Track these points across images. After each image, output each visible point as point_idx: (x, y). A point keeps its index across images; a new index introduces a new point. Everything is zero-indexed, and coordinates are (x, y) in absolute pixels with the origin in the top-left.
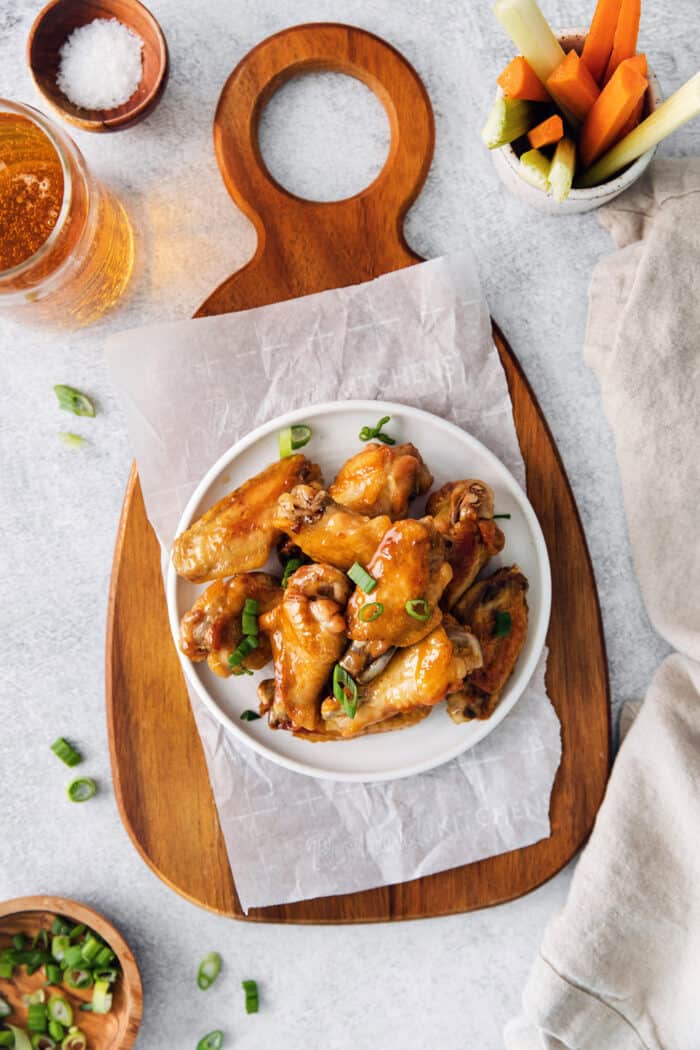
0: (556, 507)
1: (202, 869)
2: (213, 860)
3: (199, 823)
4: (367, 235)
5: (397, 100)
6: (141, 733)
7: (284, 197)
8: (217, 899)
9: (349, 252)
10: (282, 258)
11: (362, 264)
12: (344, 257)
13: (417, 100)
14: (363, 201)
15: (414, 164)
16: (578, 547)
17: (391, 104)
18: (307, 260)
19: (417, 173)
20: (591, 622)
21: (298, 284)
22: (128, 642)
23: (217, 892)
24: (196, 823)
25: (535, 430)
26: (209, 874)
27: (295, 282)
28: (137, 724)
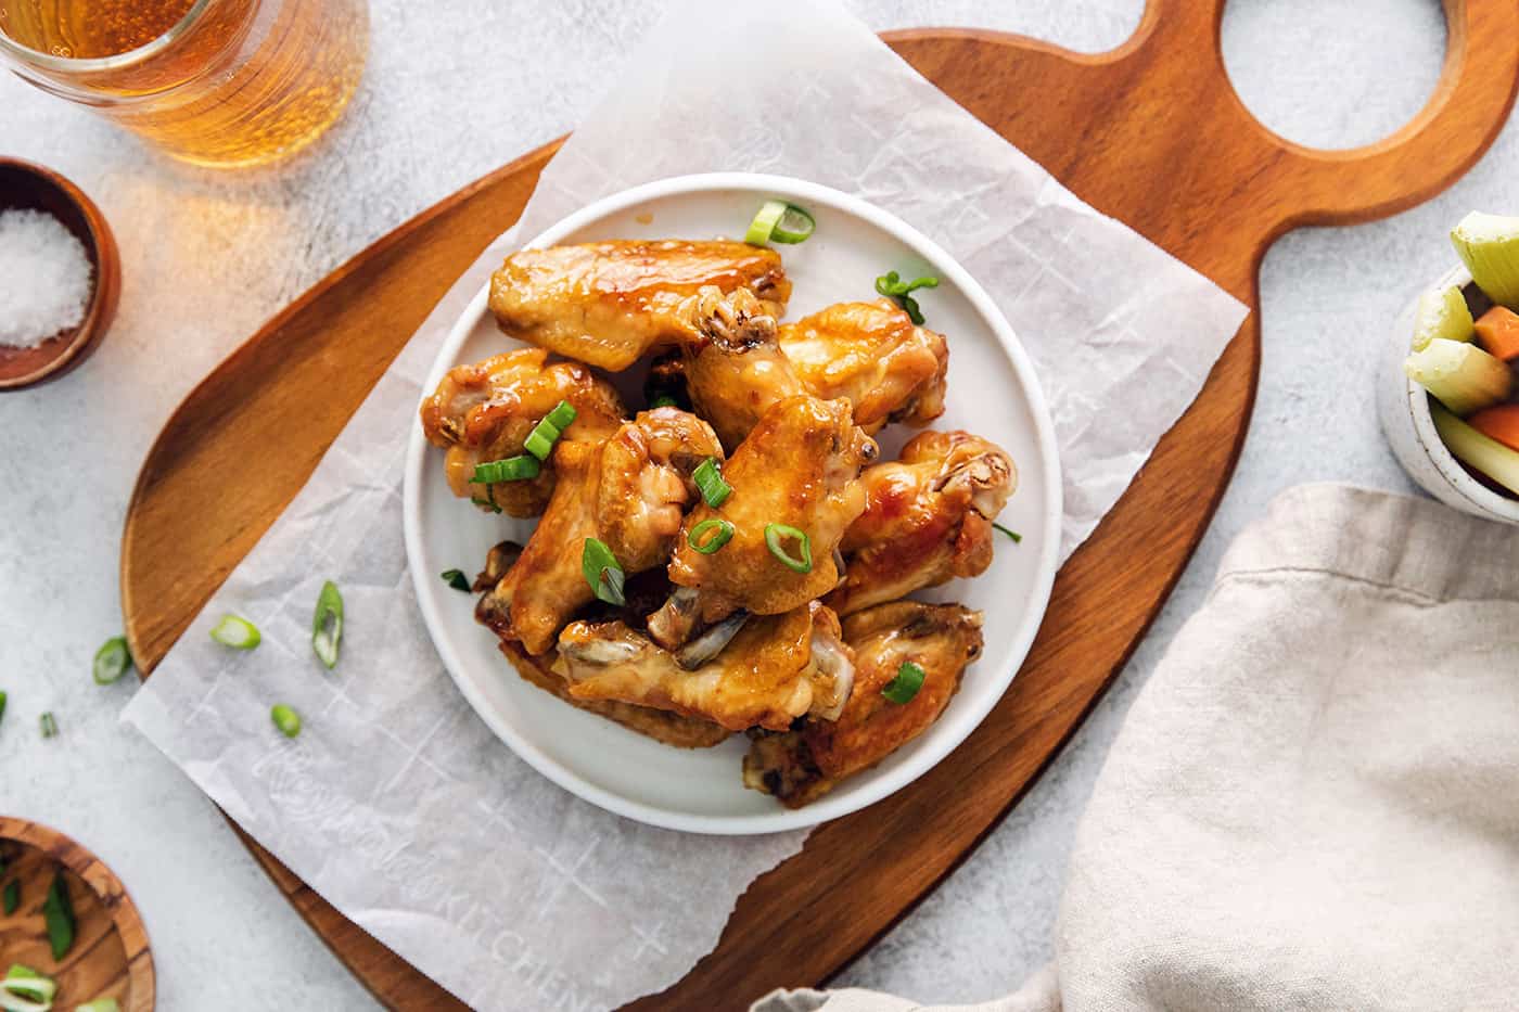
0: (1038, 726)
1: (178, 579)
2: (203, 585)
3: (241, 530)
4: (1237, 191)
5: (1456, 103)
6: (311, 360)
7: (1210, 39)
8: (152, 630)
9: (1193, 183)
10: (1121, 95)
11: (1191, 213)
12: (1184, 180)
13: (1477, 130)
14: (1280, 155)
15: (1382, 190)
16: (1003, 796)
17: (1446, 99)
18: (1143, 132)
19: (1373, 202)
20: (908, 889)
21: (1102, 142)
22: (428, 251)
23: (161, 623)
24: (238, 526)
25: (1126, 620)
26: (178, 595)
27: (1100, 136)
28: (321, 346)
